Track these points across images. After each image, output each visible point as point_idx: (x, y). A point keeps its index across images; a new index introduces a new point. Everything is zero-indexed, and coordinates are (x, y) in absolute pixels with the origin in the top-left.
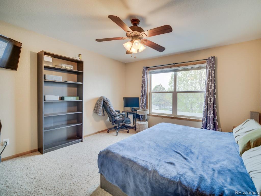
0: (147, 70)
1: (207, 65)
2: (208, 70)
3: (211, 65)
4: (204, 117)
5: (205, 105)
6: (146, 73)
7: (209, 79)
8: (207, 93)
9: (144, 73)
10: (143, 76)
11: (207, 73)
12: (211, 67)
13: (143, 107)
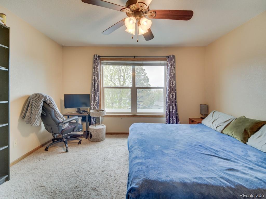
0: (100, 60)
1: (168, 62)
2: (169, 67)
3: (172, 63)
4: (167, 113)
5: (167, 100)
6: (99, 63)
7: (170, 76)
8: (169, 89)
9: (96, 63)
10: (95, 67)
11: (168, 70)
12: (172, 65)
13: (96, 107)
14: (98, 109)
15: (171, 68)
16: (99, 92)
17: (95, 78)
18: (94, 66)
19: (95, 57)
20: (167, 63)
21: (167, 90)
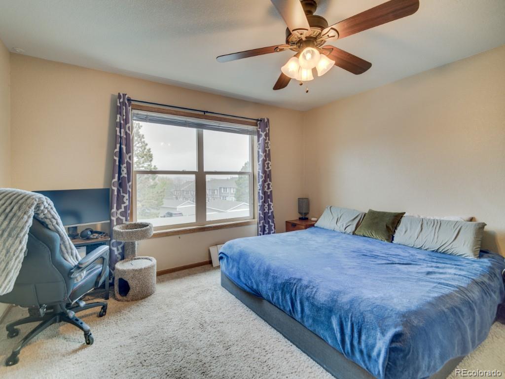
1: (260, 130)
2: (261, 139)
3: (267, 132)
4: (261, 215)
5: (261, 195)
7: (265, 154)
8: (264, 176)
9: (125, 114)
10: (122, 122)
11: (260, 142)
12: (267, 134)
13: (121, 218)
14: (128, 223)
15: (266, 140)
16: (131, 183)
17: (121, 148)
18: (118, 120)
19: (121, 100)
20: (258, 132)
21: (260, 176)
